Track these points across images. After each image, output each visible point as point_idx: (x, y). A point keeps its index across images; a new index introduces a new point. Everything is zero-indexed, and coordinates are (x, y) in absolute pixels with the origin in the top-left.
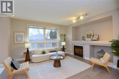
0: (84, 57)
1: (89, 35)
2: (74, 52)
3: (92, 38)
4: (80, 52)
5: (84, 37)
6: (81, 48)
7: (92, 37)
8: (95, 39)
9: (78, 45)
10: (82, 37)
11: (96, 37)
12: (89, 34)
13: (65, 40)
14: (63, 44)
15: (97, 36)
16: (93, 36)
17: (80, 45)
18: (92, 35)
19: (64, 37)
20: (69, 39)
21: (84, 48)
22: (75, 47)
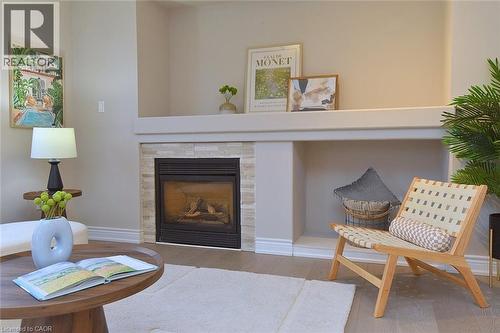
0: (252, 241)
1: (269, 77)
2: (153, 220)
3: (297, 99)
4: (211, 211)
5: (234, 91)
6: (227, 171)
7: (294, 86)
8: (319, 104)
9: (198, 148)
10: (223, 91)
11: (319, 90)
12: (274, 66)
13: (58, 108)
14: (52, 142)
15: (331, 84)
16: (303, 83)
17: (215, 148)
18: (295, 73)
19: (48, 83)
20: (101, 107)
21: (251, 167)
22: (169, 171)
